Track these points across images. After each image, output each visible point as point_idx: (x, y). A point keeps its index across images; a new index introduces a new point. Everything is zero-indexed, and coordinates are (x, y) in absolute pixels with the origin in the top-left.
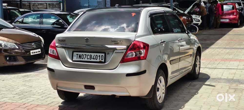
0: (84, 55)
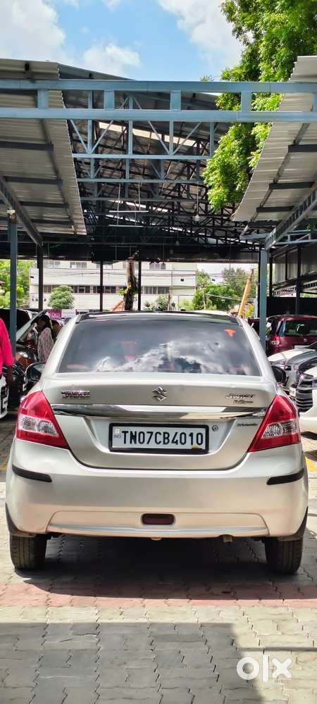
0: (145, 433)
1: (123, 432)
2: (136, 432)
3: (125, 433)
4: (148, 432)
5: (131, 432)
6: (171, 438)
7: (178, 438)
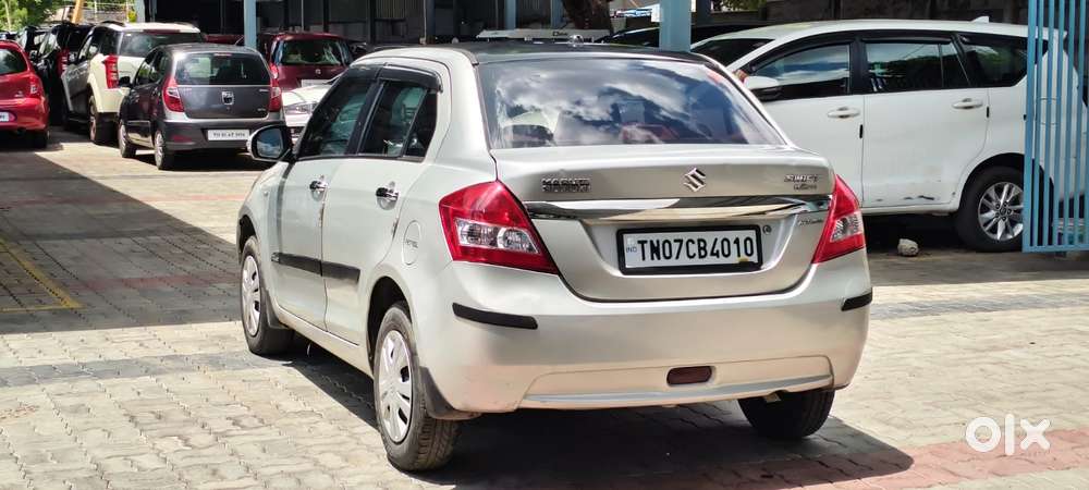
0: (672, 242)
1: (639, 242)
2: (658, 242)
3: (642, 243)
4: (675, 241)
5: (652, 242)
6: (709, 249)
7: (718, 247)
